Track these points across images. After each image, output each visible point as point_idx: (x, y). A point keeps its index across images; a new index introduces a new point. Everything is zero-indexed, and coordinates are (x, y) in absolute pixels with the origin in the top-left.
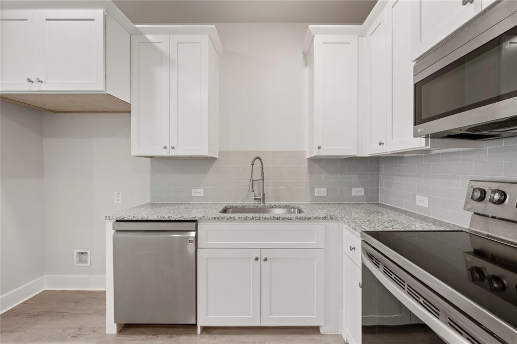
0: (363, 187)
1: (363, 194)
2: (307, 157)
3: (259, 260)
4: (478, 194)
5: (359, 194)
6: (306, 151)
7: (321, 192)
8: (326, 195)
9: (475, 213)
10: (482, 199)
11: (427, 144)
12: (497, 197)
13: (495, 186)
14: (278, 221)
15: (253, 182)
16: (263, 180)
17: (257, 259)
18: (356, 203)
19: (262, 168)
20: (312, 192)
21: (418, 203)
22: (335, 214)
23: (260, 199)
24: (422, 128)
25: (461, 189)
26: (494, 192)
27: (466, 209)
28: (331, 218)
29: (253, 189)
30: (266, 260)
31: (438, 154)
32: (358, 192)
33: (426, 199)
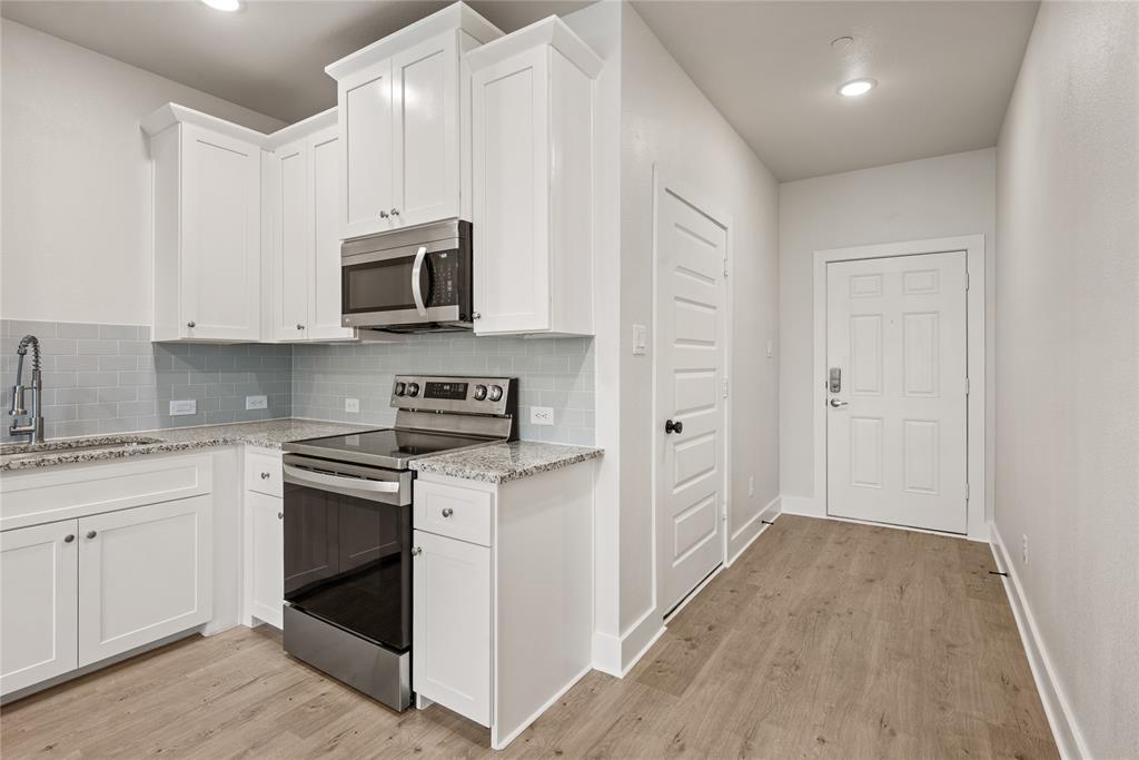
0: (264, 394)
1: (265, 405)
2: (153, 340)
3: (75, 540)
4: (400, 389)
5: (258, 406)
6: (149, 328)
7: (182, 407)
8: (193, 412)
9: (401, 409)
10: (402, 394)
11: (355, 336)
12: (412, 389)
13: (411, 380)
14: (122, 458)
15: (22, 394)
16: (39, 387)
17: (70, 539)
18: (252, 421)
19: (37, 361)
20: (164, 407)
21: (347, 410)
22: (228, 436)
23: (29, 433)
24: (350, 318)
25: (387, 385)
26: (411, 385)
27: (392, 406)
28: (225, 441)
29: (22, 407)
30: (92, 535)
31: (369, 345)
32: (257, 402)
33: (357, 401)
